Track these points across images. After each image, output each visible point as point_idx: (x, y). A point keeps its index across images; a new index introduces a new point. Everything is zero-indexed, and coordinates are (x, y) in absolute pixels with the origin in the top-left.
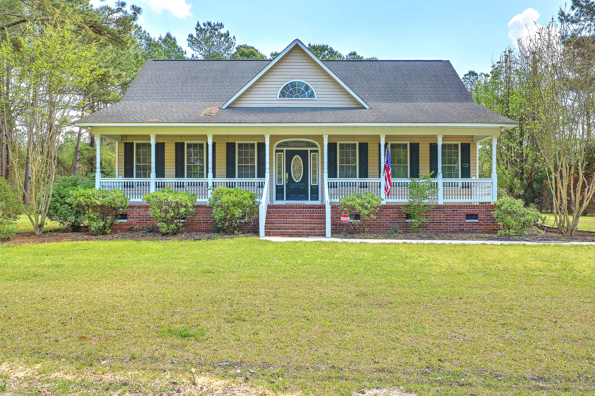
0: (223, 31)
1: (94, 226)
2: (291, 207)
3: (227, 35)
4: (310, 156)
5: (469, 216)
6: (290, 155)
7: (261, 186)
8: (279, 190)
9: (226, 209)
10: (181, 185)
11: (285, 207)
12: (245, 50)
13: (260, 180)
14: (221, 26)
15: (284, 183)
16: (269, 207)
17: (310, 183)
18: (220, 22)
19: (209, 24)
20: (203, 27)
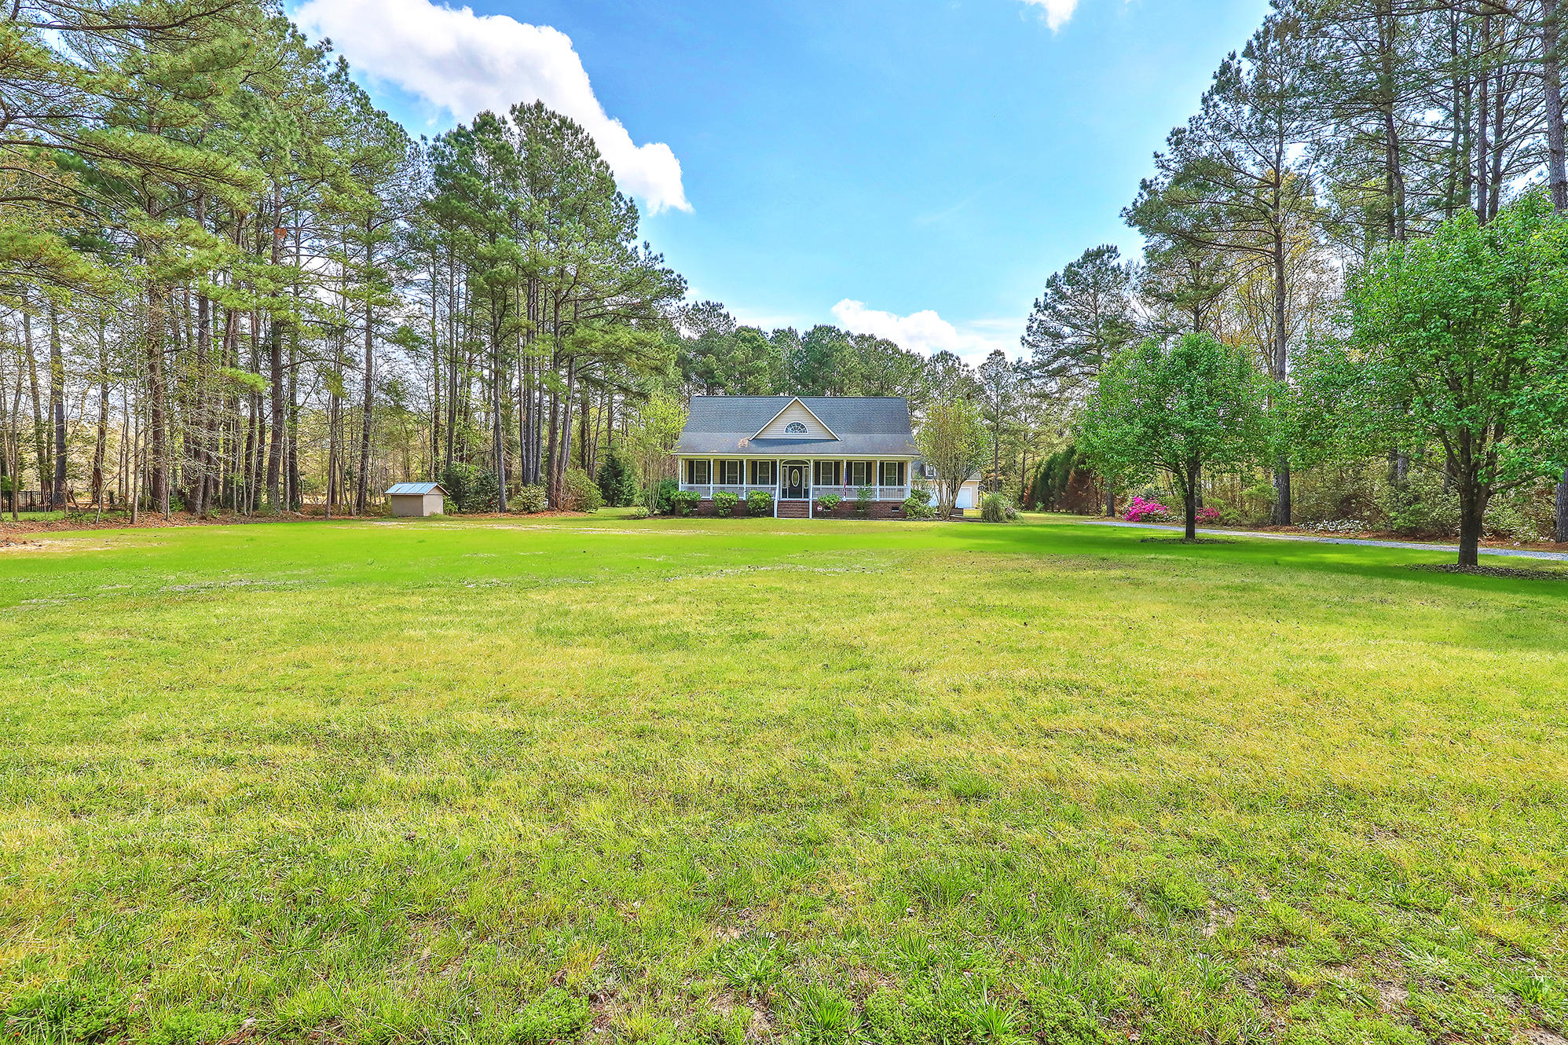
0: (723, 311)
1: (685, 511)
2: (791, 502)
3: (727, 316)
4: (804, 470)
5: (893, 508)
6: (791, 469)
7: (775, 489)
8: (784, 491)
9: (756, 502)
10: (724, 488)
11: (788, 502)
12: (746, 334)
13: (774, 486)
14: (721, 306)
15: (787, 487)
16: (779, 502)
17: (804, 487)
18: (719, 303)
19: (708, 303)
20: (701, 307)
